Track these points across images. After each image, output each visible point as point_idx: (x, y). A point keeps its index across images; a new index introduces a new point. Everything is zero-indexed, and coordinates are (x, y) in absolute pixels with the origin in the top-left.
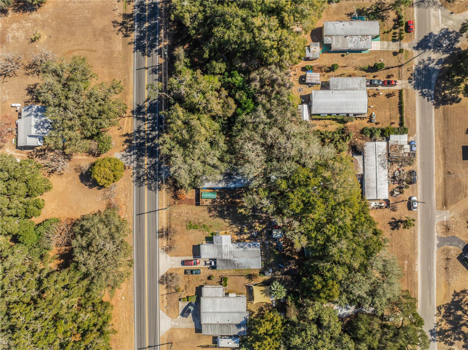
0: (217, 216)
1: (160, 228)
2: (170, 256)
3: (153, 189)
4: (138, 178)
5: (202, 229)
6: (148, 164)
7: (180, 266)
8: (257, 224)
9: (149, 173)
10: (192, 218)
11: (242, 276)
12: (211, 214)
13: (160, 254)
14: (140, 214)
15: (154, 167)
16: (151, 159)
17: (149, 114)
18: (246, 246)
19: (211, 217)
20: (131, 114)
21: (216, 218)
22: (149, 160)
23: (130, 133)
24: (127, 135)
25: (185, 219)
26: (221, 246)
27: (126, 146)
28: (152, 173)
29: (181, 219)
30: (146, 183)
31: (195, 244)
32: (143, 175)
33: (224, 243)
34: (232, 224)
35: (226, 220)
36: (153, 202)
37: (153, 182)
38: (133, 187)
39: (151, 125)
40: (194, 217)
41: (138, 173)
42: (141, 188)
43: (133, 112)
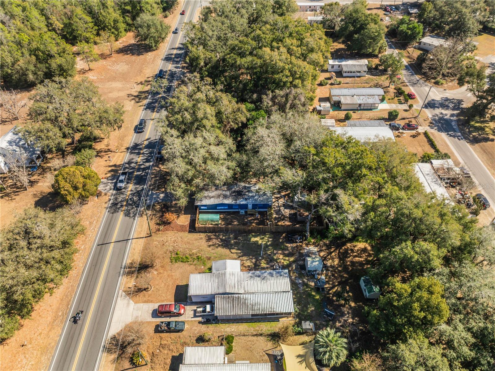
0: (219, 245)
1: (129, 261)
2: (136, 303)
3: (131, 215)
4: (115, 204)
5: (196, 262)
6: (131, 191)
7: (150, 319)
8: (281, 257)
9: (131, 199)
10: (182, 248)
11: (261, 335)
12: (211, 243)
13: (119, 299)
14: (103, 244)
15: (139, 194)
16: (138, 186)
17: (146, 150)
18: (265, 275)
19: (210, 246)
20: (125, 150)
21: (217, 247)
22: (134, 187)
23: (118, 164)
24: (115, 166)
25: (171, 249)
26: (225, 274)
27: (109, 175)
28: (135, 199)
29: (165, 250)
30: (123, 209)
31: (180, 284)
32: (122, 201)
33: (229, 270)
34: (242, 256)
35: (233, 251)
36: (128, 229)
37: (133, 208)
38: (105, 214)
39: (145, 157)
40: (185, 246)
41: (116, 199)
42: (115, 214)
43: (128, 149)
